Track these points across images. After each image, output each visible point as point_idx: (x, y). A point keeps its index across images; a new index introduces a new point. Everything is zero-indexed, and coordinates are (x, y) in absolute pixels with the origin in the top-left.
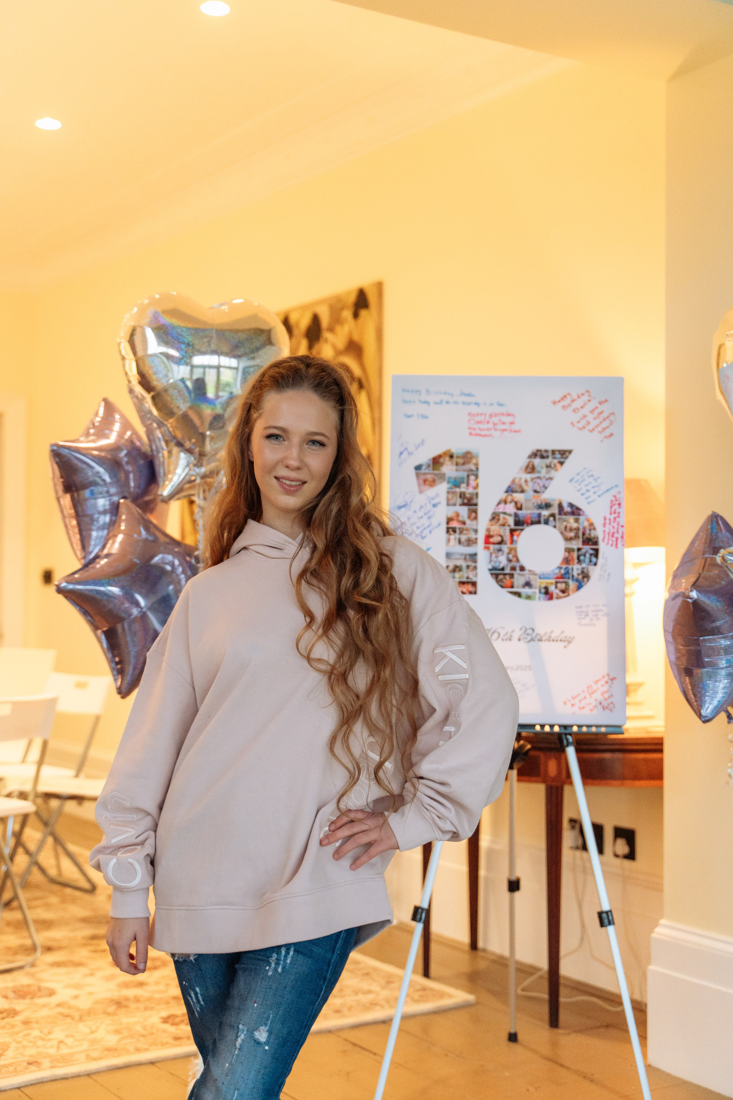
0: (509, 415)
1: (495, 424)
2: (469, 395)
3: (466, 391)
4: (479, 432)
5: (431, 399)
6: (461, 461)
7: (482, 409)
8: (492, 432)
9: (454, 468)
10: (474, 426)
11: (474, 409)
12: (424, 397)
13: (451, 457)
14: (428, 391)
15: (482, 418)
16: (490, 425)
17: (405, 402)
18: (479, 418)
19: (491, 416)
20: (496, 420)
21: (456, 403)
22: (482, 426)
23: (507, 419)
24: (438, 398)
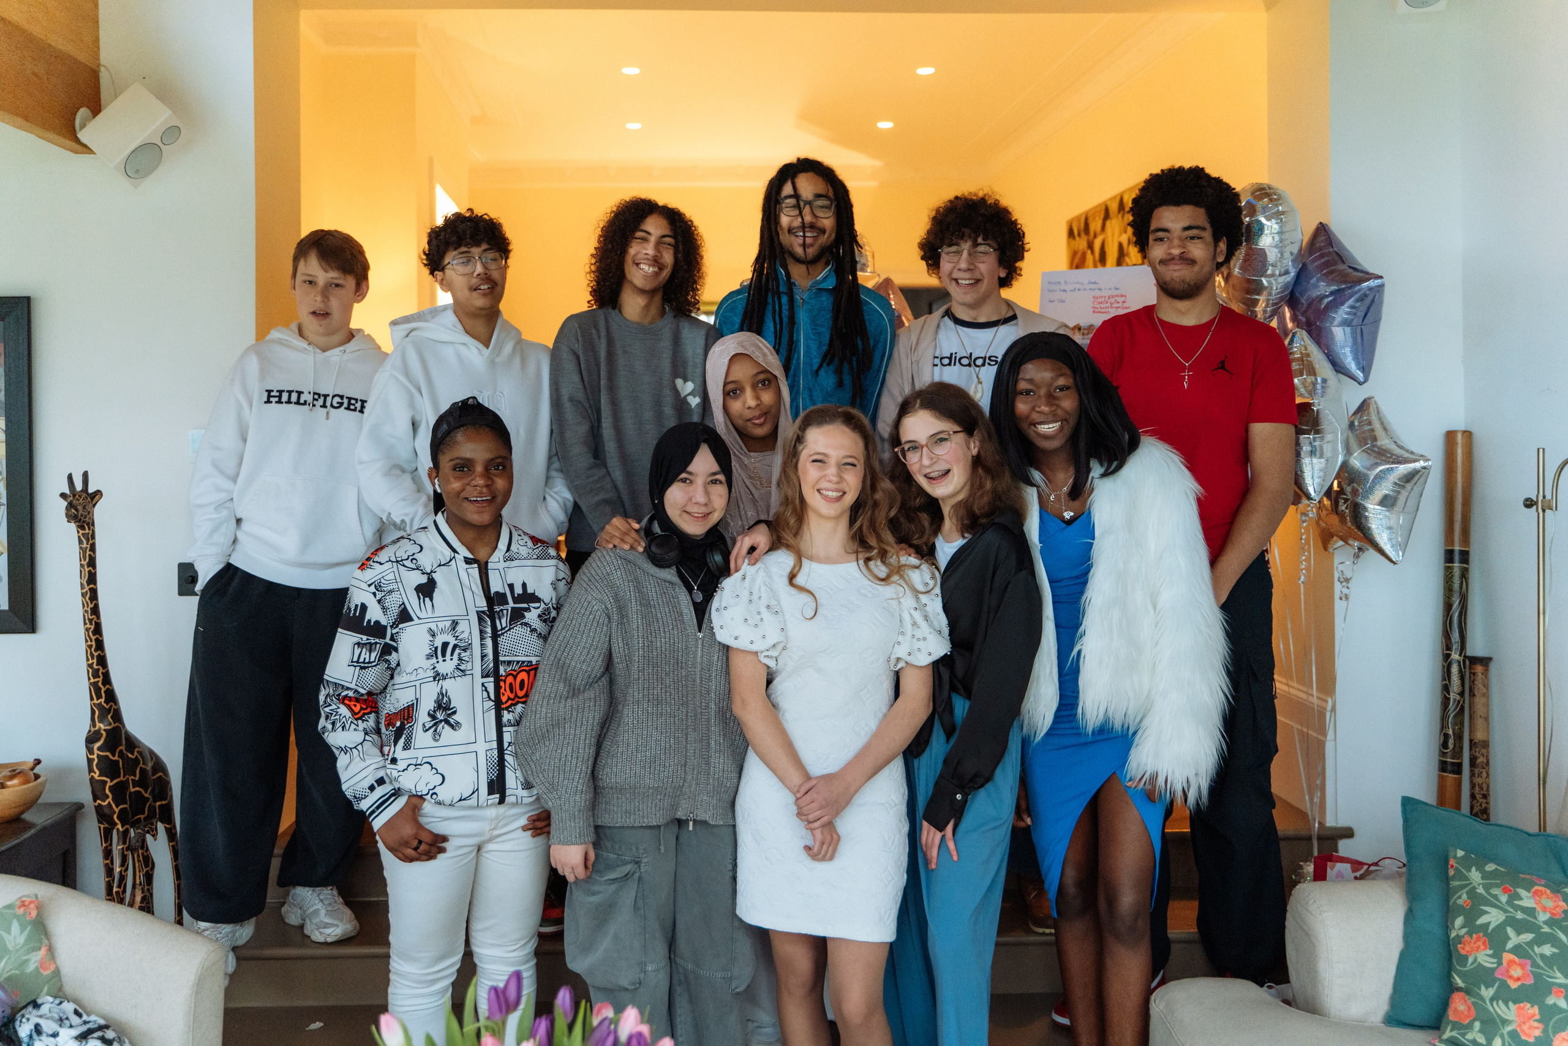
0: (1122, 296)
1: (1111, 304)
2: (1095, 283)
3: (1093, 280)
4: (1099, 310)
5: (1069, 287)
6: (1086, 332)
7: (1103, 293)
8: (1110, 310)
9: (1081, 337)
10: (1098, 306)
11: (1097, 293)
12: (1063, 287)
13: (1080, 329)
14: (1066, 282)
15: (1103, 300)
16: (1109, 305)
17: (1050, 291)
18: (1100, 300)
19: (1109, 297)
20: (1112, 300)
21: (1084, 290)
22: (1102, 306)
23: (1123, 299)
24: (1071, 287)
